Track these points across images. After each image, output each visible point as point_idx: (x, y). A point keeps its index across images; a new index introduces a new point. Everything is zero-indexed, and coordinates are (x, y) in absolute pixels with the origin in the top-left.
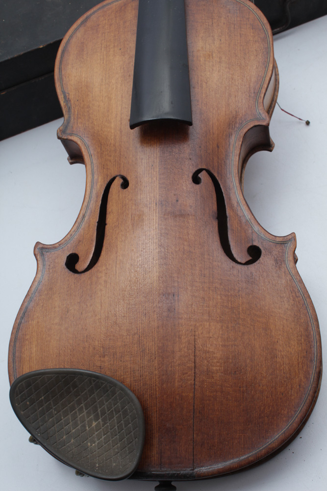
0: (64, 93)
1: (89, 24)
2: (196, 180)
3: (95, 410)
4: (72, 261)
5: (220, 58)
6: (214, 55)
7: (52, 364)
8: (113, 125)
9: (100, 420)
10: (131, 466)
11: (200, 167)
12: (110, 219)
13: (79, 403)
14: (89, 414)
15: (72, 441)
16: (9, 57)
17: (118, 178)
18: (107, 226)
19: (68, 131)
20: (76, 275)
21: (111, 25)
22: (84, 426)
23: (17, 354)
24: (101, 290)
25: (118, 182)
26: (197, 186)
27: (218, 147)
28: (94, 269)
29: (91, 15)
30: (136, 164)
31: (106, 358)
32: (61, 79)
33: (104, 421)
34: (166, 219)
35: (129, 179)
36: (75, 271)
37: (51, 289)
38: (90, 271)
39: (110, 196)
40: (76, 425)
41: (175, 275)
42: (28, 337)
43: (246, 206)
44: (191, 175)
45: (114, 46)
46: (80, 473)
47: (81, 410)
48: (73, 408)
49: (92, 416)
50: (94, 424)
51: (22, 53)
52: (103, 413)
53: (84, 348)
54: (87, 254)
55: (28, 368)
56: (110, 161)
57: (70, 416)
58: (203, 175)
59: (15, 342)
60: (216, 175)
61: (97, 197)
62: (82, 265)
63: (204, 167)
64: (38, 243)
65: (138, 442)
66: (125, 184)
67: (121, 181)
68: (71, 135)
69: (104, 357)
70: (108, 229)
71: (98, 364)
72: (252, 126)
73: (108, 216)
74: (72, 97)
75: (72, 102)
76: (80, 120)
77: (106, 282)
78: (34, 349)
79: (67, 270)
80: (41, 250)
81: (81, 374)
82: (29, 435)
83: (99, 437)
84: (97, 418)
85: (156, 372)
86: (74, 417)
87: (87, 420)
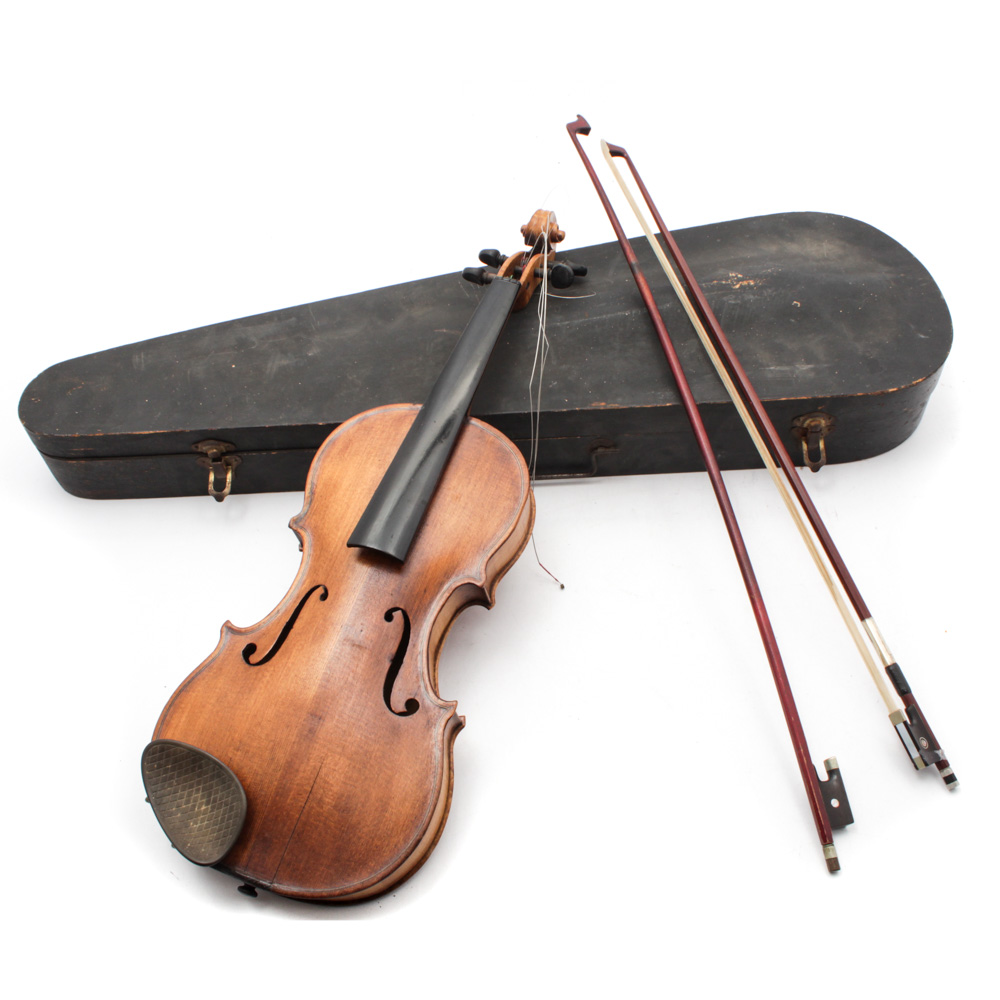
1: (365, 423)
2: (389, 617)
3: (209, 795)
4: (250, 649)
5: (466, 504)
6: (462, 499)
7: (192, 741)
8: (339, 534)
9: (209, 806)
10: (216, 857)
11: (398, 605)
12: (298, 624)
13: (199, 783)
14: (203, 797)
15: (179, 815)
16: (286, 424)
17: (321, 588)
18: (292, 630)
19: (301, 524)
20: (247, 665)
21: (383, 432)
22: (194, 806)
23: (168, 718)
24: (261, 688)
25: (320, 591)
26: (387, 624)
27: (425, 591)
28: (263, 666)
29: (372, 414)
30: (342, 580)
31: (239, 753)
32: (316, 469)
33: (213, 808)
34: (343, 644)
35: (330, 592)
36: (248, 661)
37: (221, 669)
38: (260, 666)
39: (308, 601)
40: (188, 802)
41: (330, 700)
42: (183, 706)
44: (385, 610)
45: (376, 455)
46: (174, 846)
47: (198, 790)
48: (191, 786)
49: (204, 800)
50: (204, 808)
51: (300, 424)
52: (215, 801)
53: (224, 735)
54: (265, 649)
55: (173, 735)
56: (323, 568)
57: (186, 792)
58: (398, 615)
59: (170, 706)
60: (411, 618)
61: (298, 597)
62: (255, 658)
63: (402, 607)
64: (228, 621)
65: (230, 839)
66: (324, 597)
67: (323, 592)
68: (302, 527)
69: (238, 750)
71: (230, 755)
72: (466, 582)
73: (298, 620)
75: (317, 495)
76: (314, 517)
77: (268, 682)
78: (183, 719)
79: (242, 657)
80: (229, 628)
81: (209, 758)
82: (146, 796)
83: (203, 821)
84: (207, 803)
85: (276, 783)
86: (189, 795)
87: (199, 801)
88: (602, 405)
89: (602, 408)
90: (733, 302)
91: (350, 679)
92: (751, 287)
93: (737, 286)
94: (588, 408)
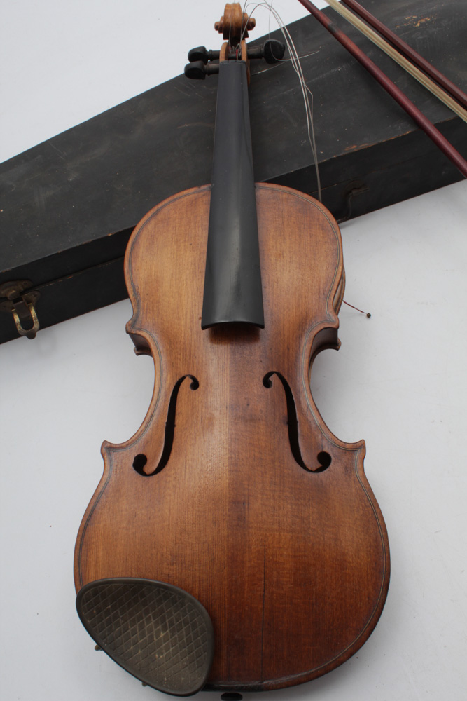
0: (133, 286)
1: (159, 216)
2: (267, 383)
3: (163, 620)
4: (140, 462)
5: (291, 258)
6: (285, 255)
7: (119, 572)
8: (183, 323)
9: (168, 631)
10: (201, 681)
11: (271, 370)
12: (179, 420)
13: (147, 612)
14: (156, 624)
15: (140, 652)
16: (78, 244)
17: (187, 378)
18: (176, 428)
19: (137, 326)
20: (144, 478)
21: (181, 219)
22: (151, 637)
23: (83, 558)
24: (170, 495)
25: (188, 382)
26: (268, 390)
27: (288, 349)
28: (162, 473)
29: (162, 208)
30: (206, 364)
31: (175, 566)
32: (131, 272)
33: (173, 632)
34: (236, 424)
35: (199, 379)
36: (143, 474)
37: (118, 491)
38: (159, 474)
39: (179, 395)
40: (143, 635)
41: (246, 482)
42: (94, 540)
43: (316, 411)
44: (262, 378)
45: (185, 241)
46: (145, 684)
47: (148, 620)
48: (140, 618)
49: (160, 627)
50: (162, 635)
51: (91, 240)
52: (171, 624)
53: (152, 554)
54: (156, 456)
55: (96, 574)
56: (180, 359)
57: (137, 626)
58: (274, 378)
59: (81, 545)
60: (286, 378)
61: (166, 396)
62: (150, 467)
63: (275, 370)
64: (105, 442)
65: (207, 656)
66: (195, 385)
67: (191, 381)
68: (140, 329)
69: (172, 565)
70: (177, 430)
71: (166, 571)
72: (322, 328)
73: (177, 417)
74: (141, 290)
75: (142, 296)
76: (149, 315)
77: (174, 486)
78: (100, 554)
79: (134, 471)
80: (108, 449)
81: (150, 584)
82: (95, 644)
83: (167, 648)
84: (165, 629)
85: (225, 582)
86: (142, 626)
87: (155, 630)
88: (354, 148)
89: (355, 150)
90: (421, 38)
91: (256, 454)
92: (430, 23)
93: (418, 25)
94: (344, 153)
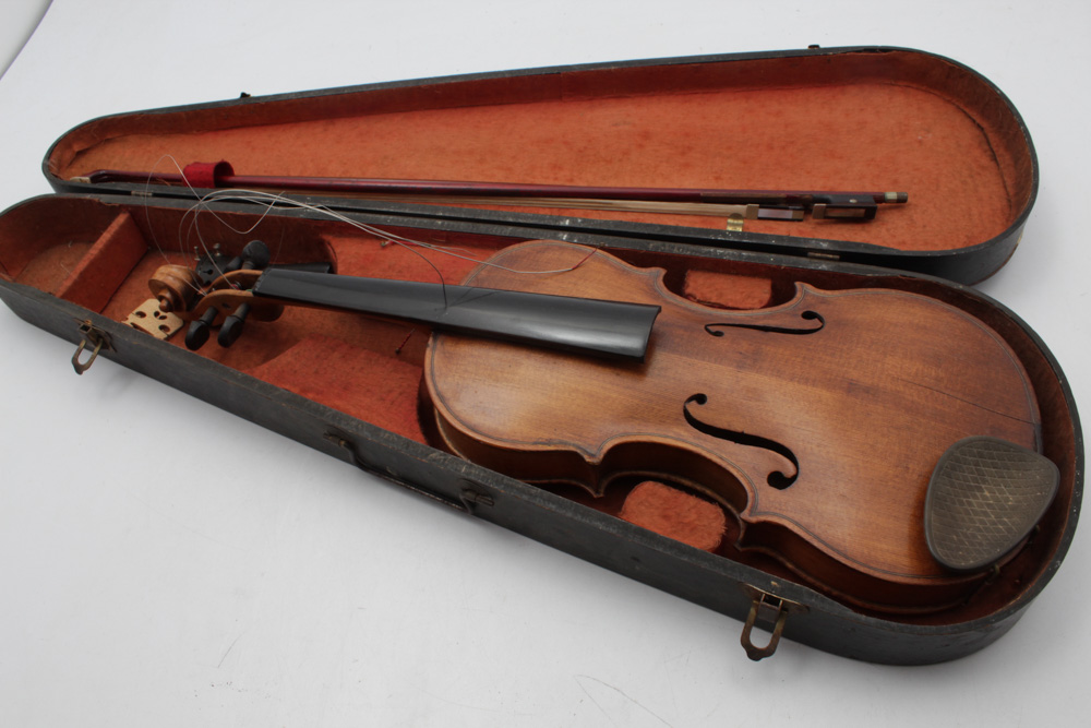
0: (535, 443)
1: (448, 395)
2: (718, 334)
3: (971, 488)
4: (778, 481)
5: (570, 283)
8: (614, 395)
9: (983, 486)
11: (704, 329)
13: (962, 503)
14: (975, 497)
17: (687, 407)
18: (746, 432)
19: (593, 451)
20: (799, 478)
21: (466, 371)
22: (989, 505)
23: (886, 569)
24: (828, 452)
25: (694, 408)
26: (726, 335)
29: (436, 390)
30: (680, 381)
31: (910, 466)
32: (513, 442)
33: (984, 482)
34: (760, 368)
35: (696, 392)
36: (794, 478)
37: (809, 511)
38: (797, 457)
40: (985, 514)
41: (828, 376)
44: (711, 337)
47: (970, 504)
48: (967, 511)
49: (978, 494)
50: (987, 493)
52: (975, 480)
53: (894, 487)
54: (776, 460)
56: (660, 411)
57: (976, 518)
58: (714, 329)
61: (699, 438)
62: (788, 468)
63: (704, 326)
66: (701, 399)
67: (694, 403)
68: (600, 448)
69: (908, 468)
70: (749, 431)
71: (915, 477)
73: (732, 429)
74: (546, 436)
75: (553, 437)
76: (585, 434)
77: (819, 445)
78: (884, 546)
79: (788, 489)
83: (1002, 492)
84: (980, 489)
85: (933, 423)
86: (976, 513)
87: (981, 501)
91: (799, 360)
